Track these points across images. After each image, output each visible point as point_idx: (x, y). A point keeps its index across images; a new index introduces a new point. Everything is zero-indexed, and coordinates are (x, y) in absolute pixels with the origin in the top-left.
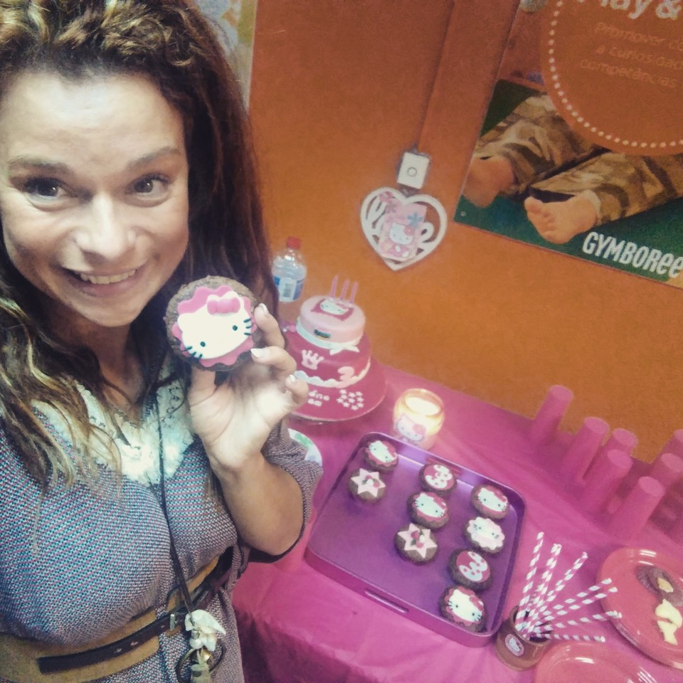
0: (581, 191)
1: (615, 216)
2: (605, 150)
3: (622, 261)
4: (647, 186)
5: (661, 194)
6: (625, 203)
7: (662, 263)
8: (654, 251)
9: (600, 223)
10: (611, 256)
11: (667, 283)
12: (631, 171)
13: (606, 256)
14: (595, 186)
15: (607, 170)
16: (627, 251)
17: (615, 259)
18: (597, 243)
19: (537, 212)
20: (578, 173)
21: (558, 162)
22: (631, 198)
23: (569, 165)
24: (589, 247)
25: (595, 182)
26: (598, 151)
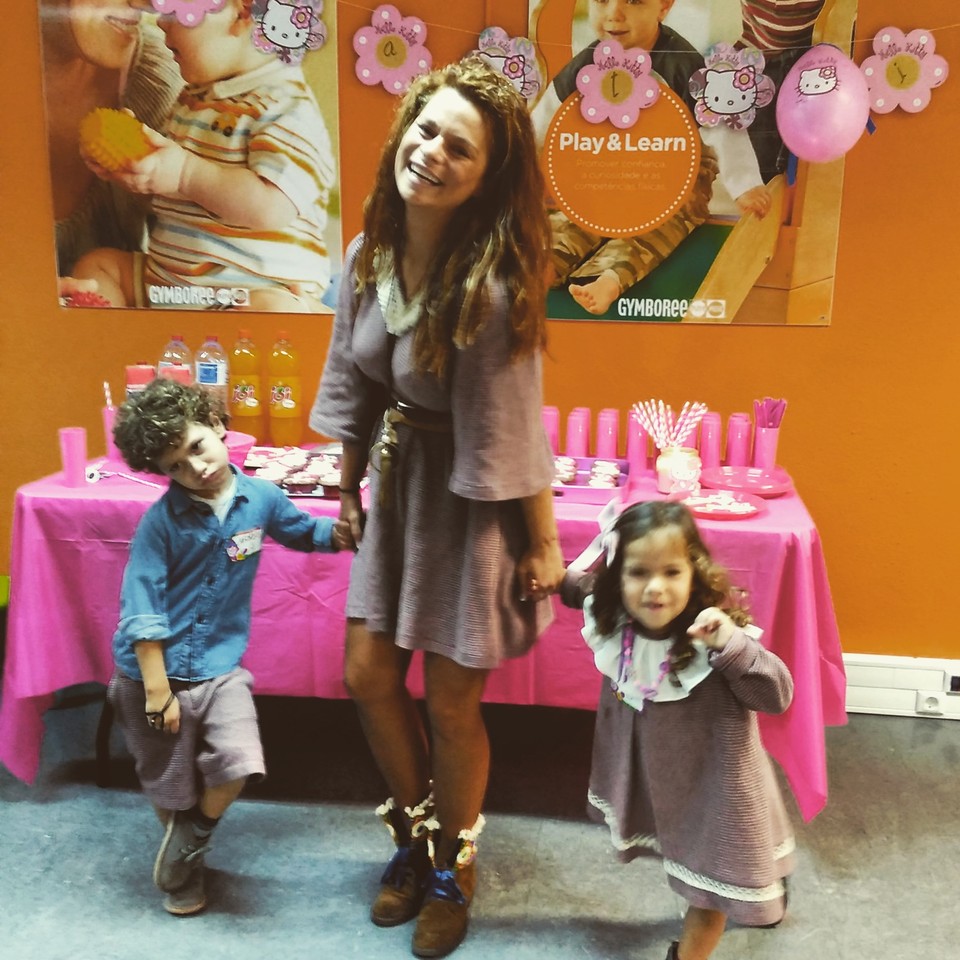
0: (603, 271)
1: (631, 284)
2: (610, 239)
3: (647, 315)
4: (642, 256)
5: (654, 259)
6: (634, 272)
7: (673, 308)
8: (665, 301)
9: (623, 291)
10: (639, 313)
11: (683, 322)
12: (630, 249)
13: (636, 314)
14: (611, 265)
15: (615, 252)
16: (648, 307)
17: (643, 314)
18: (626, 306)
19: (580, 294)
20: (597, 259)
21: (582, 255)
22: (637, 267)
23: (590, 255)
24: (622, 311)
25: (609, 262)
26: (605, 241)
